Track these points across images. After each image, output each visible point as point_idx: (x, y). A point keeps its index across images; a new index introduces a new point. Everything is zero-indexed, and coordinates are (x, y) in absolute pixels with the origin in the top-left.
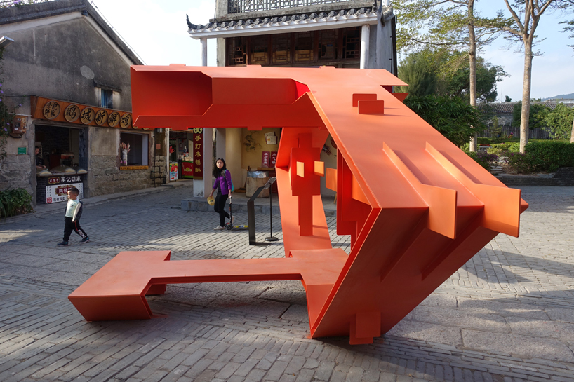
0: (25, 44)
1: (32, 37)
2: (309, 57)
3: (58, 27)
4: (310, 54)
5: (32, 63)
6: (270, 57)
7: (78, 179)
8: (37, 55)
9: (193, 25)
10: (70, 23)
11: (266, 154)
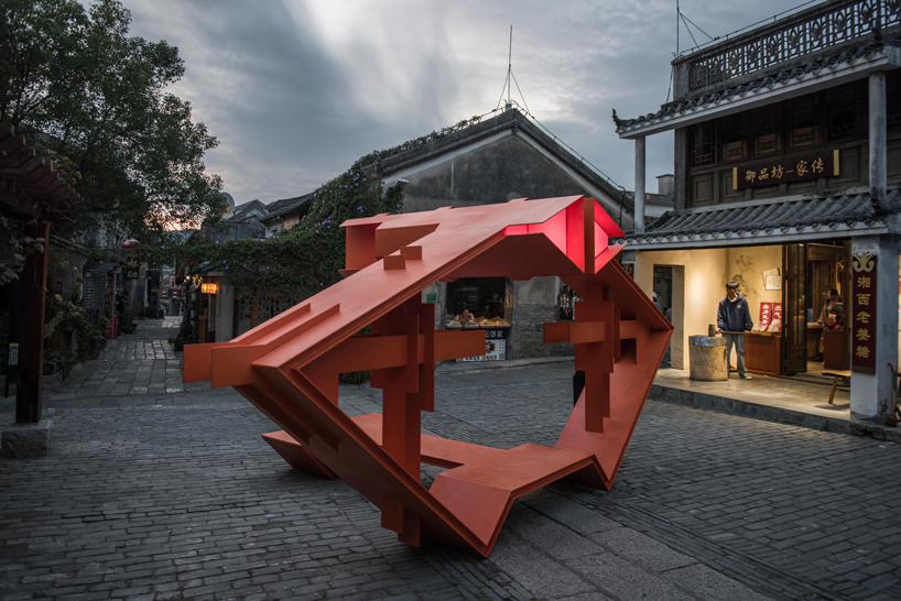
0: (441, 178)
1: (450, 170)
2: (813, 139)
3: (481, 152)
4: (813, 133)
5: (449, 198)
6: (751, 148)
7: (500, 334)
8: (455, 189)
9: (625, 121)
10: (496, 145)
11: (766, 307)
